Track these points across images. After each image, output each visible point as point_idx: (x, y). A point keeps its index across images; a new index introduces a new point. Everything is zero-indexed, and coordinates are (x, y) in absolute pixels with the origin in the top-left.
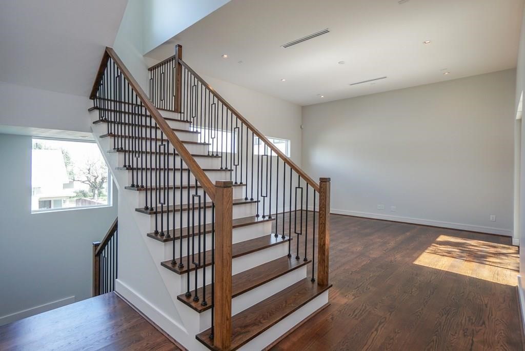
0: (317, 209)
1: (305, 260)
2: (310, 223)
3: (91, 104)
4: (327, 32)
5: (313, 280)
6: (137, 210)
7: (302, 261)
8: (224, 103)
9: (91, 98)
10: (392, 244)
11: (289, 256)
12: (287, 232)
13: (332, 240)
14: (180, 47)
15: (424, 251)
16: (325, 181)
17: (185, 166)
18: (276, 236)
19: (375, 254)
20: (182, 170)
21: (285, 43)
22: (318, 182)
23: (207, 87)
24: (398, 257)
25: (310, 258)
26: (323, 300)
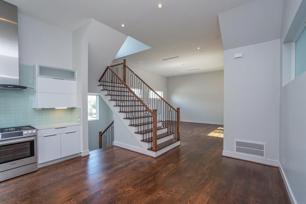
0: (176, 121)
1: (173, 133)
2: (174, 124)
3: (99, 83)
4: (178, 57)
5: (175, 139)
6: (124, 118)
7: (172, 133)
8: (144, 82)
9: (99, 81)
10: (202, 130)
11: (168, 132)
12: (167, 125)
13: (181, 130)
14: (125, 60)
15: (211, 132)
16: (178, 109)
17: (142, 105)
18: (163, 126)
19: (195, 133)
20: (141, 106)
21: (163, 59)
22: (176, 109)
23: (133, 73)
24: (203, 134)
25: (174, 132)
26: (178, 143)
